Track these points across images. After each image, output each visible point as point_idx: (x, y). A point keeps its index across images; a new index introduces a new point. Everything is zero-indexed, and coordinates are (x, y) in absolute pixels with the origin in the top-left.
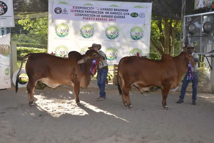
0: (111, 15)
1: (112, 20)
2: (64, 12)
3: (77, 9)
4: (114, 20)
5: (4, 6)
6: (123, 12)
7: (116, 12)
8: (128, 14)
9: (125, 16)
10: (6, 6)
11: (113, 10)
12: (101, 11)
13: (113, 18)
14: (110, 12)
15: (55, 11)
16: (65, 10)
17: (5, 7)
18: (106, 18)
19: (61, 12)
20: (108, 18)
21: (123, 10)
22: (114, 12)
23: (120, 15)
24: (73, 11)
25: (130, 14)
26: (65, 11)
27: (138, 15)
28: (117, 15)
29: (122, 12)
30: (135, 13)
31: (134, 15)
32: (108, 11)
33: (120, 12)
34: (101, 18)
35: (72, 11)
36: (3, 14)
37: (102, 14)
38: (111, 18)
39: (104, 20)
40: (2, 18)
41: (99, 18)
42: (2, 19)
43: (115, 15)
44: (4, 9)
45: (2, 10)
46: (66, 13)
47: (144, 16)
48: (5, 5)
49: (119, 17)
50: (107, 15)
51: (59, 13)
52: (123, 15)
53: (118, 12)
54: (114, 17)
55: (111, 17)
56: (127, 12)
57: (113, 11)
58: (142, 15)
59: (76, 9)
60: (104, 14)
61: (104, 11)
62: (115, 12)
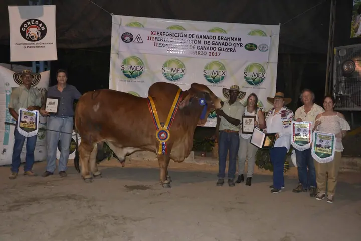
0: (213, 46)
1: (215, 54)
2: (136, 40)
3: (158, 36)
4: (218, 54)
5: (42, 26)
6: (233, 42)
7: (222, 41)
8: (241, 45)
9: (237, 48)
10: (45, 27)
11: (217, 38)
12: (197, 40)
13: (217, 51)
14: (211, 40)
15: (123, 39)
16: (139, 36)
17: (43, 28)
18: (204, 50)
19: (132, 39)
20: (208, 51)
21: (232, 39)
22: (218, 41)
23: (228, 47)
24: (152, 38)
25: (244, 46)
26: (139, 38)
27: (256, 46)
28: (223, 46)
29: (230, 41)
30: (251, 44)
31: (251, 47)
32: (209, 40)
33: (228, 42)
34: (197, 50)
35: (150, 38)
36: (40, 39)
37: (199, 45)
38: (213, 51)
39: (201, 54)
40: (37, 45)
41: (194, 50)
42: (37, 47)
43: (219, 46)
44: (41, 31)
45: (37, 33)
46: (141, 40)
47: (267, 50)
48: (44, 25)
49: (226, 50)
50: (207, 46)
51: (129, 42)
52: (232, 47)
53: (225, 41)
54: (217, 49)
55: (213, 49)
56: (238, 42)
57: (216, 40)
58: (263, 47)
59: (156, 36)
60: (202, 44)
61: (202, 40)
62: (220, 41)
